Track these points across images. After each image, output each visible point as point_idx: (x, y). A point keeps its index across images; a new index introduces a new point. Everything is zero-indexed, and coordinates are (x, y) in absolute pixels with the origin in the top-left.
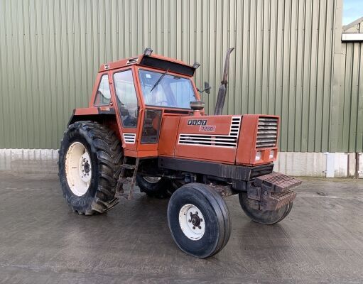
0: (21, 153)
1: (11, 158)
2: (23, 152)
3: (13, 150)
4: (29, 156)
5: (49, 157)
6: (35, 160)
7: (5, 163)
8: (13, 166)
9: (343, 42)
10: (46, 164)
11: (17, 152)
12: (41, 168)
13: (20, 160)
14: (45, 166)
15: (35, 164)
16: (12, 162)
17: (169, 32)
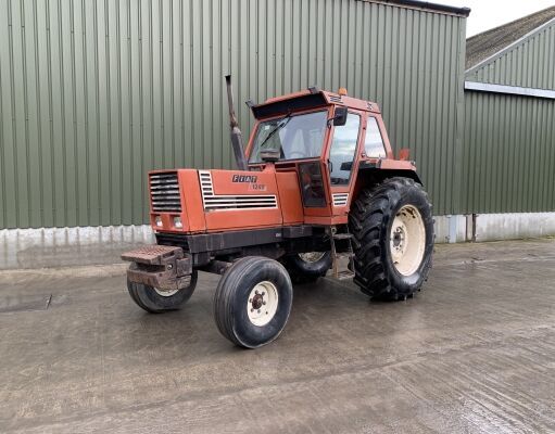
0: (40, 235)
1: (18, 246)
2: (43, 233)
3: (22, 232)
4: (55, 239)
5: (95, 239)
6: (67, 245)
7: (6, 255)
8: (22, 258)
9: (466, 91)
10: (89, 251)
11: (32, 235)
12: (79, 259)
13: (36, 247)
14: (87, 255)
15: (68, 253)
16: (21, 252)
17: (283, 56)
